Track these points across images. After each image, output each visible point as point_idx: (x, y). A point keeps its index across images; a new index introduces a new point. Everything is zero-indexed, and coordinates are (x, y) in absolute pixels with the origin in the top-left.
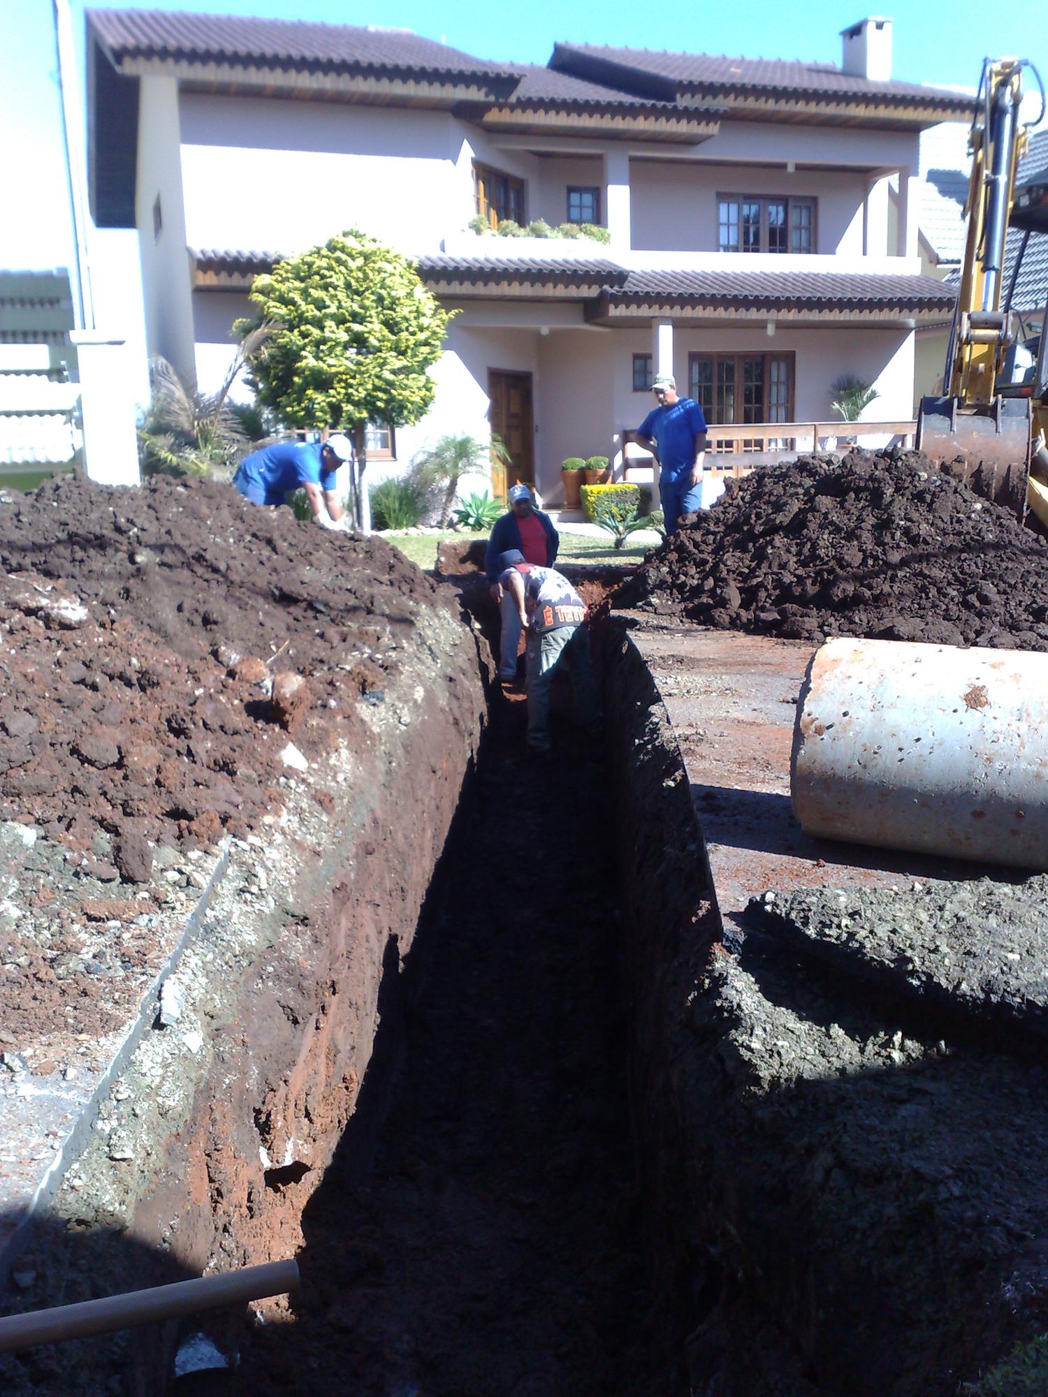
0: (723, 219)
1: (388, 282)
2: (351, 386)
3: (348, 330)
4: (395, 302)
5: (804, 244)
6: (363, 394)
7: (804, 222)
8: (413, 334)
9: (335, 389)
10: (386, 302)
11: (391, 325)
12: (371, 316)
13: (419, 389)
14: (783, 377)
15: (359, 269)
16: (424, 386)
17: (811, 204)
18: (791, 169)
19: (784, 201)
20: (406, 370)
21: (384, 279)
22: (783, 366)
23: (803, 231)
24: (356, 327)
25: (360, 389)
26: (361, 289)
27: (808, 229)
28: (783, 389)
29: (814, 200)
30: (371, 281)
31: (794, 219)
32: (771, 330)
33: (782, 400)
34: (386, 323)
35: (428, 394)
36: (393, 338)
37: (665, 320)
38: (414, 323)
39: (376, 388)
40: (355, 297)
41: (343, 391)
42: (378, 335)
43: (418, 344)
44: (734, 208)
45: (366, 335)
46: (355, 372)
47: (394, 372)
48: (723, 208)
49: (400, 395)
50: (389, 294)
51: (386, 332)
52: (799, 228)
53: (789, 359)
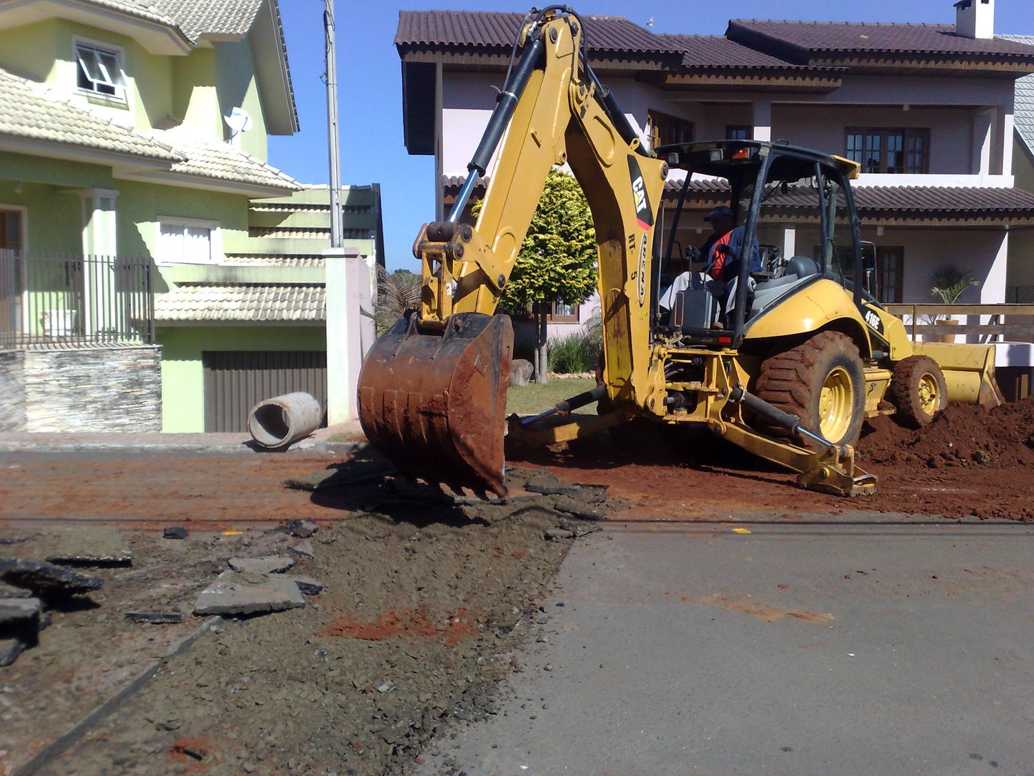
0: (850, 146)
1: (568, 205)
2: (534, 277)
3: (535, 238)
4: (571, 218)
5: (917, 164)
6: (541, 282)
7: (918, 147)
8: (581, 241)
9: (522, 279)
10: (564, 219)
11: (566, 236)
12: (552, 229)
13: (584, 279)
14: (893, 265)
15: (547, 195)
16: (588, 276)
17: (925, 135)
18: (906, 108)
19: (902, 132)
20: (573, 267)
21: (565, 202)
22: (893, 258)
23: (917, 156)
24: (541, 237)
25: (540, 280)
26: (547, 210)
27: (921, 152)
28: (893, 275)
29: (927, 130)
30: (555, 204)
31: (910, 147)
32: (880, 232)
33: (892, 284)
34: (562, 234)
35: (591, 282)
36: (567, 243)
37: (790, 226)
38: (584, 233)
39: (551, 279)
40: (543, 215)
41: (527, 281)
42: (555, 242)
43: (584, 248)
44: (859, 138)
45: (547, 242)
46: (537, 268)
47: (566, 268)
48: (850, 138)
49: (568, 283)
50: (566, 213)
51: (562, 240)
52: (914, 152)
53: (899, 252)
